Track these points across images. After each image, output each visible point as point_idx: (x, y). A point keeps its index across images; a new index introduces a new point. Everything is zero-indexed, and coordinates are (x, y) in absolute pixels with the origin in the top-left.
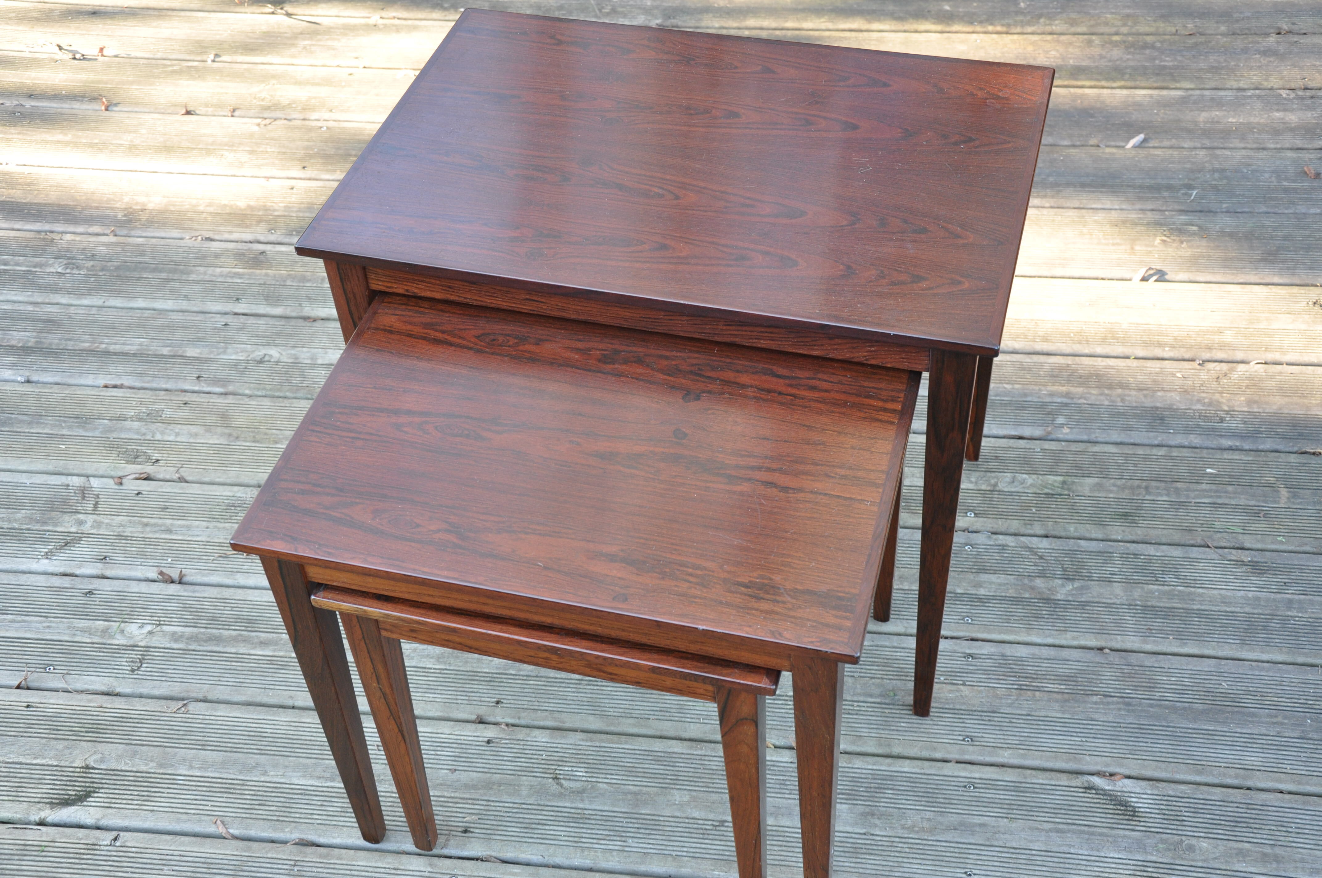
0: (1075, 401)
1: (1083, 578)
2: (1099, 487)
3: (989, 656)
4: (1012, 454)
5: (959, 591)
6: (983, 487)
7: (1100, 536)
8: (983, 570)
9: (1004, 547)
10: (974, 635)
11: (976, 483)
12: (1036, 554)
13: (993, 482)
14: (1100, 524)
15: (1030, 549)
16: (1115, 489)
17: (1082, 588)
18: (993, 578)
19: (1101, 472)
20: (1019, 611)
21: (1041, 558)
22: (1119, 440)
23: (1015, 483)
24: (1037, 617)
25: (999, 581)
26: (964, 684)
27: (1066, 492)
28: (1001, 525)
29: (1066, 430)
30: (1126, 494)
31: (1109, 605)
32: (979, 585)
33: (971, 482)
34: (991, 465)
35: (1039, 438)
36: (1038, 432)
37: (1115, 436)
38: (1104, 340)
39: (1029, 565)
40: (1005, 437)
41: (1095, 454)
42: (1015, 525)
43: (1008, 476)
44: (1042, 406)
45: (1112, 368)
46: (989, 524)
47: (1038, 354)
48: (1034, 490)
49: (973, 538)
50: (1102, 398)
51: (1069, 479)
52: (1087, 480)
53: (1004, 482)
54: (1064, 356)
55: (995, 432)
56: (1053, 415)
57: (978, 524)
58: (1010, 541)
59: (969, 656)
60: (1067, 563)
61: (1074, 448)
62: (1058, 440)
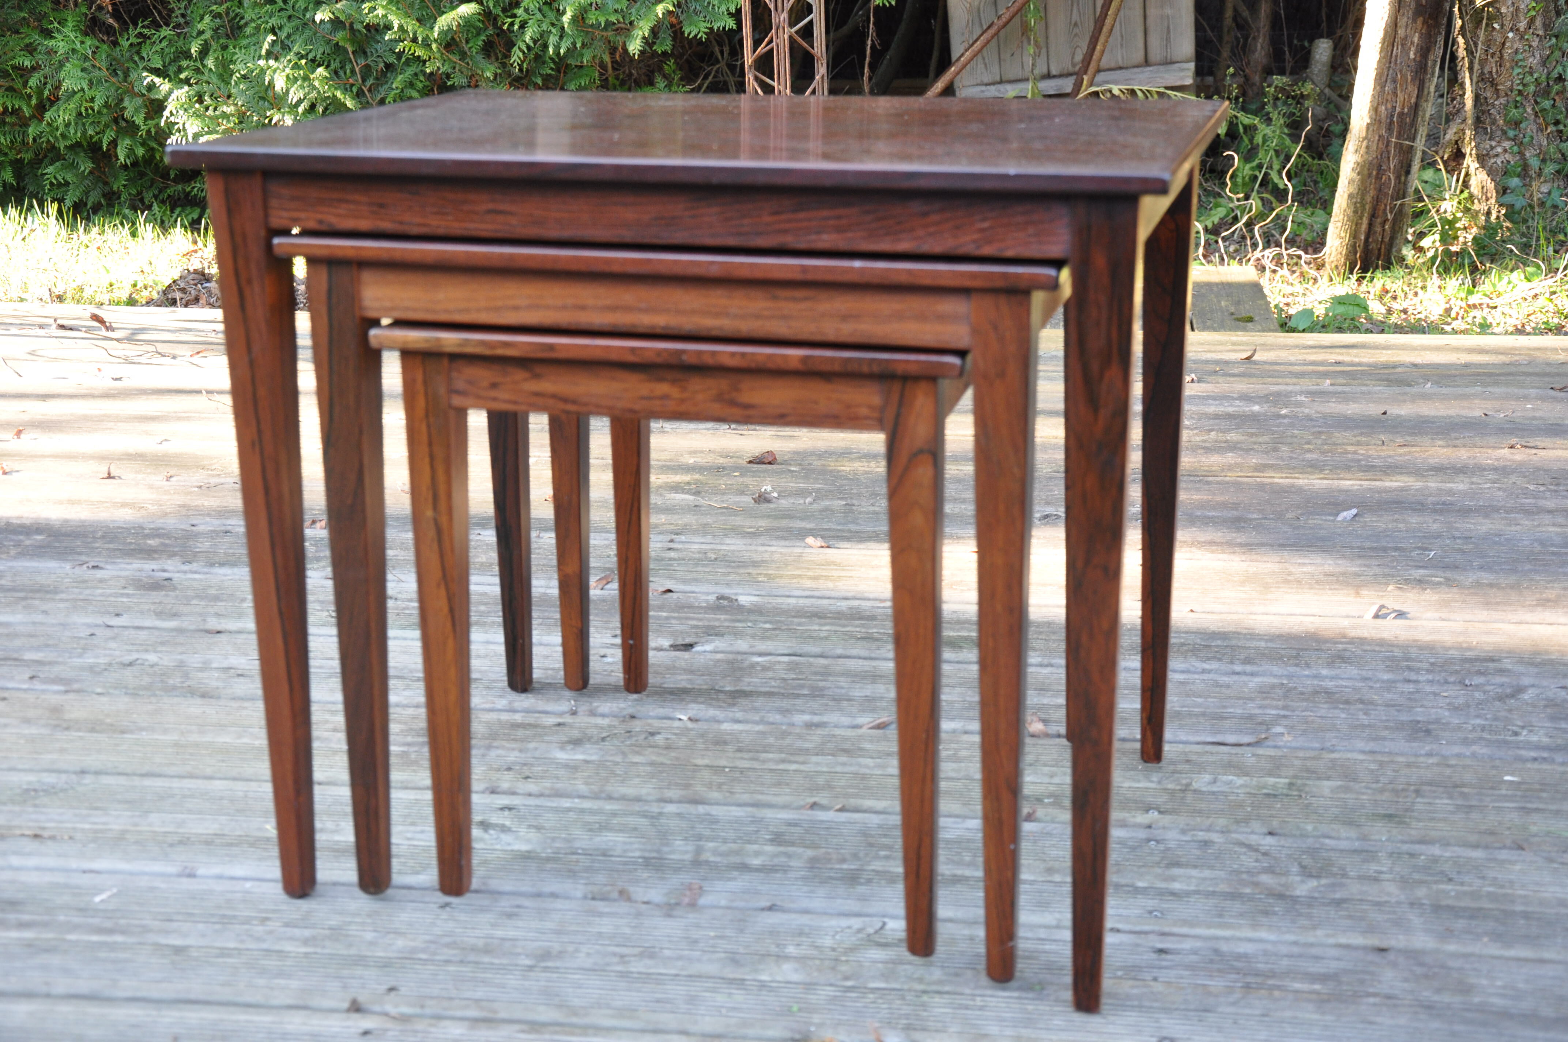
0: (1297, 713)
1: (1333, 876)
2: (1347, 789)
3: (1195, 952)
4: (1212, 758)
5: (1140, 884)
6: (1170, 786)
7: (1354, 835)
8: (1178, 864)
9: (1206, 843)
10: (1167, 929)
11: (1159, 782)
12: (1257, 850)
13: (1184, 782)
14: (1351, 824)
15: (1249, 847)
16: (1369, 791)
17: (1333, 885)
18: (1194, 872)
19: (1346, 777)
20: (1237, 906)
21: (1265, 854)
22: (1368, 749)
23: (1218, 784)
24: (1266, 913)
25: (1202, 875)
26: (1155, 979)
27: (1295, 793)
28: (1198, 821)
29: (1287, 738)
30: (1386, 796)
31: (1378, 904)
32: (1173, 879)
33: (1152, 782)
34: (1180, 767)
35: (1249, 745)
36: (1246, 739)
37: (1360, 745)
38: (1331, 664)
39: (1248, 861)
40: (1198, 743)
41: (1333, 761)
42: (1222, 822)
43: (1207, 777)
44: (1251, 717)
45: (1346, 687)
46: (1182, 820)
47: (1238, 673)
48: (1248, 790)
49: (1158, 833)
50: (1336, 711)
51: (1299, 782)
52: (1326, 783)
53: (1201, 782)
54: (1275, 676)
55: (1183, 738)
56: (1267, 725)
57: (1166, 820)
58: (1215, 837)
59: (1161, 951)
60: (1307, 860)
61: (1301, 754)
62: (1277, 747)
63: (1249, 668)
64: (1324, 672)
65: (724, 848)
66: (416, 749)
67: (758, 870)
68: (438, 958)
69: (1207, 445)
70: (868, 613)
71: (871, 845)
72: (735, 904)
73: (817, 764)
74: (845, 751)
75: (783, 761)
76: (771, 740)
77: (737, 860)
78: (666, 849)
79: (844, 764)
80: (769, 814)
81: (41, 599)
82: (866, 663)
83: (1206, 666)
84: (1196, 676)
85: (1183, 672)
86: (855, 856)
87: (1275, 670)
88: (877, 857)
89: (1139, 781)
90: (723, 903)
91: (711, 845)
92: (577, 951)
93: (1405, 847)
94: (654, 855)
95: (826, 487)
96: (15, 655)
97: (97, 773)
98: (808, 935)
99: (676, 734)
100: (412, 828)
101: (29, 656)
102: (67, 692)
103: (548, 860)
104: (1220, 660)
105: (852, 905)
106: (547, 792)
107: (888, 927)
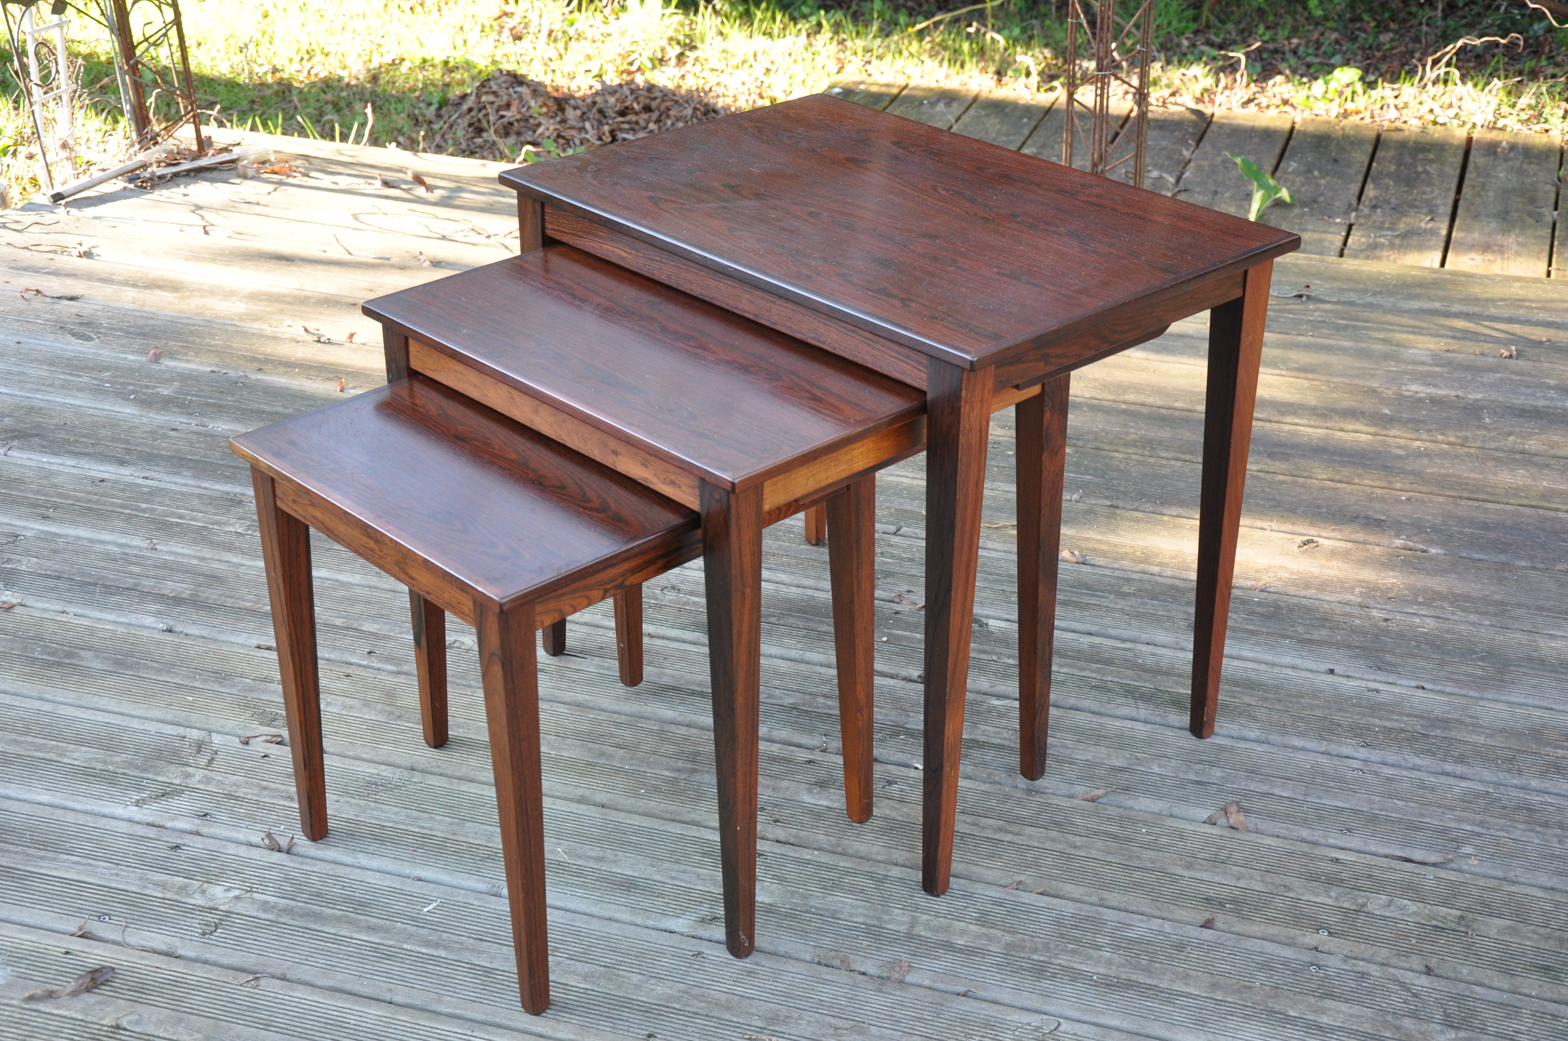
0: (1492, 832)
1: (1473, 1029)
2: (1513, 931)
4: (1394, 876)
5: (1292, 1013)
6: (1346, 905)
7: (1505, 986)
8: (1331, 996)
9: (1364, 975)
11: (1337, 899)
12: (1408, 990)
13: (1360, 901)
14: (1507, 972)
15: (1402, 984)
16: (1535, 937)
18: (1343, 1007)
19: (1517, 916)
21: (1415, 995)
22: (1549, 885)
23: (1392, 908)
25: (1350, 1011)
27: (1463, 929)
28: (1363, 949)
29: (1473, 861)
30: (1551, 945)
32: (1322, 1011)
33: (1330, 897)
34: (1361, 883)
35: (1434, 865)
36: (1433, 858)
37: (1544, 879)
38: (1543, 774)
39: (1397, 1001)
40: (1386, 857)
41: (1511, 894)
42: (1384, 953)
43: (1384, 899)
44: (1444, 831)
45: (1551, 804)
46: (1347, 946)
47: (1447, 774)
48: (1418, 919)
49: (1323, 959)
50: (1531, 834)
51: (1470, 916)
52: (1496, 921)
53: (1376, 904)
54: (1482, 782)
55: (1373, 849)
56: (1458, 842)
57: (1332, 944)
58: (1374, 970)
60: (1452, 1008)
61: (1481, 882)
62: (1461, 871)
63: (1460, 769)
64: (1534, 783)
65: (935, 922)
66: (685, 776)
67: (960, 951)
68: (688, 1009)
69: (1501, 455)
70: (1107, 655)
71: (1062, 936)
72: (937, 985)
73: (1030, 836)
74: (1057, 823)
75: (1000, 830)
76: (993, 803)
77: (943, 937)
78: (886, 917)
79: (1053, 840)
80: (979, 889)
82: (1095, 719)
83: (1418, 761)
84: (1405, 773)
85: (1393, 766)
86: (1047, 948)
87: (1487, 775)
88: (1065, 951)
89: (1318, 895)
90: (927, 983)
91: (925, 917)
92: (800, 1018)
93: (1551, 1007)
94: (875, 922)
95: (1096, 480)
96: (355, 626)
97: (423, 771)
98: (992, 1027)
99: (909, 785)
100: (676, 866)
101: (368, 627)
102: (398, 673)
103: (786, 915)
104: (1434, 754)
105: (1034, 1001)
106: (792, 840)
107: (1061, 1028)
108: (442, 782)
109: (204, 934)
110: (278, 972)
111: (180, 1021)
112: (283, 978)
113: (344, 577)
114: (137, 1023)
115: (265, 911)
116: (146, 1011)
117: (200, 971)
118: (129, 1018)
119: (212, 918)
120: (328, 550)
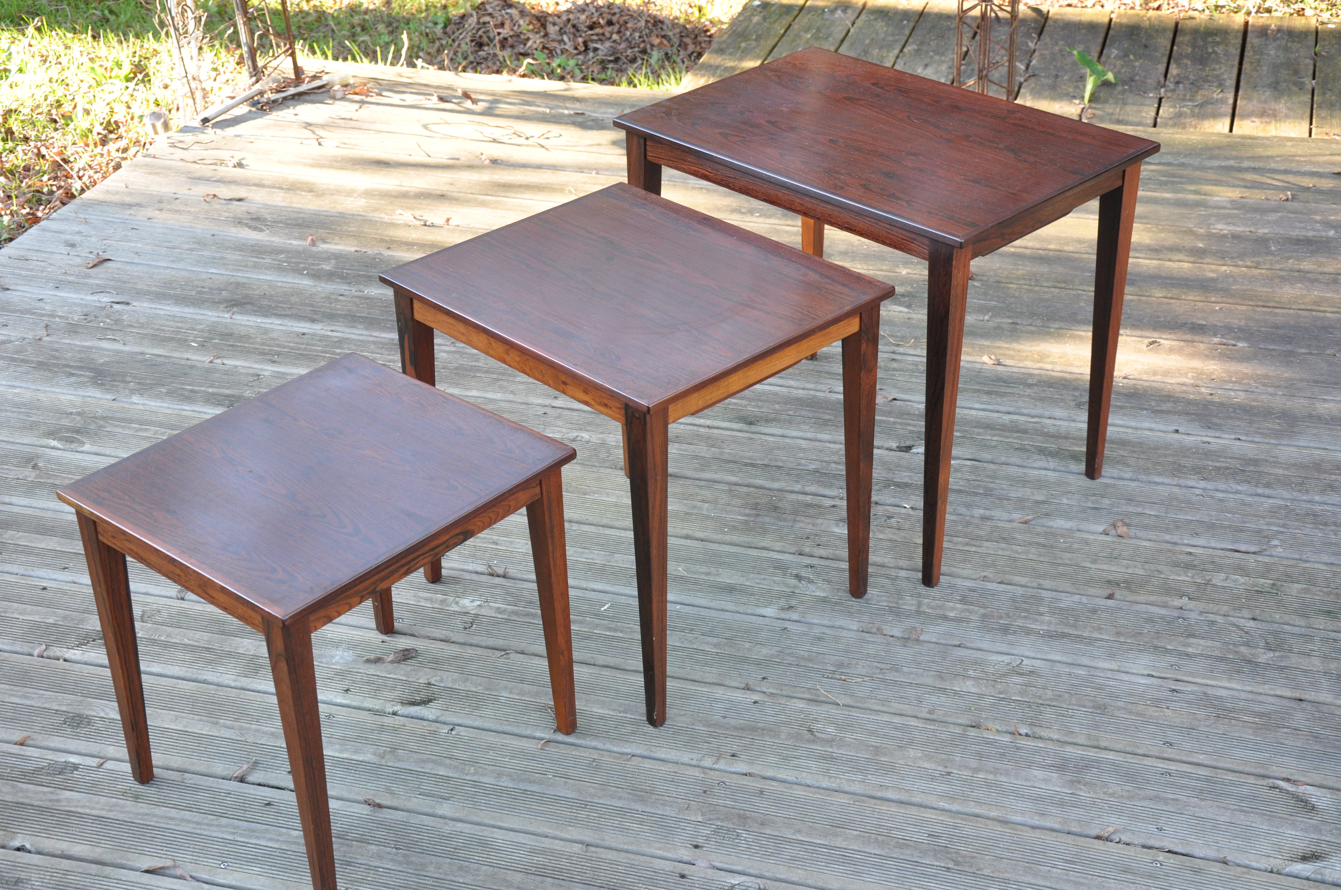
0: (1291, 530)
1: (1283, 650)
2: (1307, 591)
3: (1193, 693)
4: (1228, 561)
5: (1169, 647)
6: (1198, 581)
7: (1303, 624)
8: (1193, 636)
9: (1213, 623)
10: (1179, 678)
11: (1192, 577)
12: (1242, 630)
13: (1208, 578)
14: (1304, 616)
15: (1238, 627)
16: (1321, 594)
17: (1282, 657)
18: (1201, 642)
19: (1309, 581)
20: (1223, 666)
21: (1247, 633)
22: (1329, 561)
23: (1229, 581)
24: (1238, 672)
25: (1206, 644)
26: (1168, 708)
27: (1275, 592)
28: (1212, 607)
29: (1280, 550)
30: (1332, 598)
31: (1305, 671)
32: (1189, 645)
33: (1188, 576)
34: (1207, 567)
35: (1254, 553)
36: (1253, 549)
37: (1325, 558)
38: (1323, 492)
39: (1235, 637)
40: (1222, 549)
41: (1304, 568)
42: (1225, 609)
43: (1223, 576)
44: (1260, 531)
45: (1328, 511)
46: (1201, 606)
47: (1259, 495)
48: (1246, 587)
49: (1186, 614)
50: (1317, 531)
51: (1279, 583)
52: (1296, 585)
53: (1218, 579)
54: (1283, 499)
55: (1213, 545)
56: (1268, 538)
57: (1191, 605)
58: (1219, 619)
59: (1174, 690)
60: (1271, 639)
61: (1285, 562)
62: (1271, 556)
63: (1267, 491)
64: (1317, 498)
65: (934, 603)
66: (752, 519)
67: (952, 620)
69: (1284, 273)
70: (1023, 427)
71: (1017, 608)
72: (941, 641)
73: (987, 547)
74: (1004, 538)
75: (967, 544)
76: (960, 528)
77: (940, 612)
78: (901, 602)
79: (1003, 549)
80: (959, 582)
81: (508, 381)
82: (1020, 470)
83: (1240, 488)
84: (1231, 496)
85: (1223, 491)
86: (1008, 615)
87: (1285, 494)
88: (1020, 617)
89: (1180, 575)
90: (934, 640)
91: (926, 600)
92: (857, 664)
93: (1332, 635)
94: (894, 605)
95: (1000, 305)
97: (578, 522)
98: (980, 664)
99: (902, 518)
100: (759, 576)
103: (836, 603)
104: (1249, 482)
105: (1004, 648)
106: (831, 557)
107: (1024, 663)
108: (592, 529)
109: (465, 628)
110: (519, 649)
111: (467, 680)
112: (522, 653)
113: (490, 395)
114: (441, 681)
115: (500, 613)
116: (445, 675)
117: (470, 651)
118: (435, 678)
119: (468, 619)
120: (474, 377)
